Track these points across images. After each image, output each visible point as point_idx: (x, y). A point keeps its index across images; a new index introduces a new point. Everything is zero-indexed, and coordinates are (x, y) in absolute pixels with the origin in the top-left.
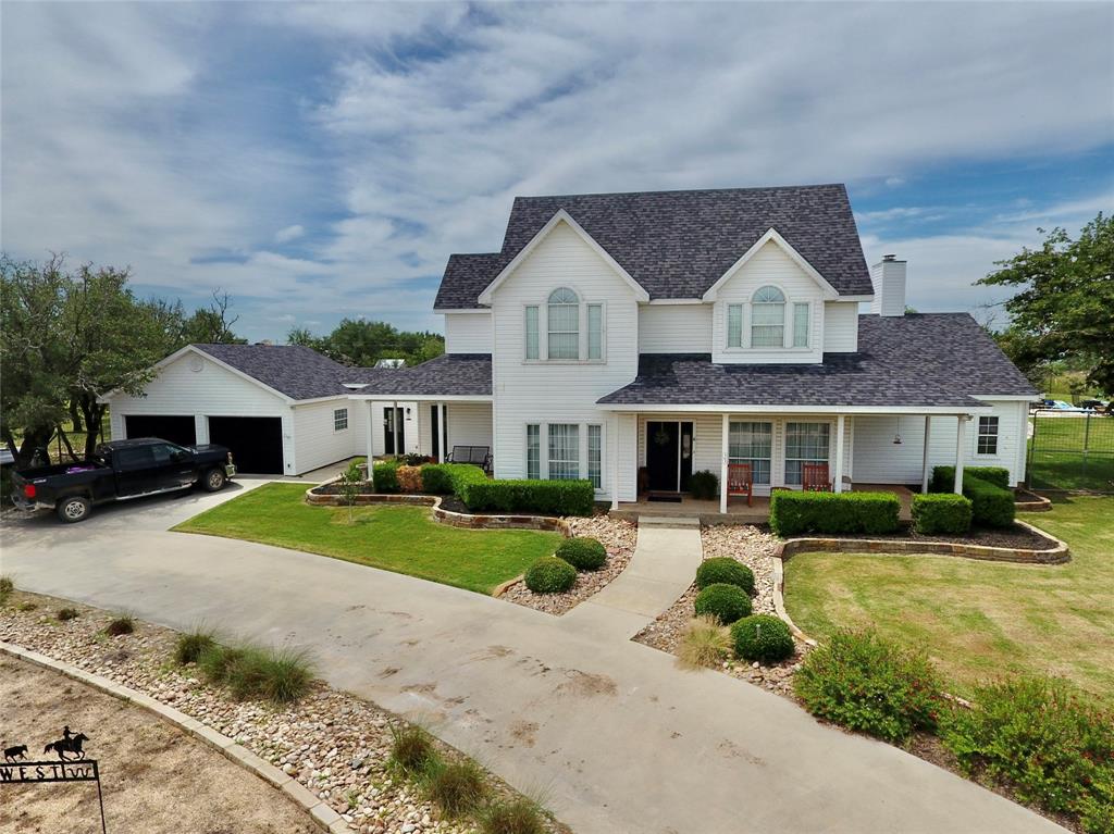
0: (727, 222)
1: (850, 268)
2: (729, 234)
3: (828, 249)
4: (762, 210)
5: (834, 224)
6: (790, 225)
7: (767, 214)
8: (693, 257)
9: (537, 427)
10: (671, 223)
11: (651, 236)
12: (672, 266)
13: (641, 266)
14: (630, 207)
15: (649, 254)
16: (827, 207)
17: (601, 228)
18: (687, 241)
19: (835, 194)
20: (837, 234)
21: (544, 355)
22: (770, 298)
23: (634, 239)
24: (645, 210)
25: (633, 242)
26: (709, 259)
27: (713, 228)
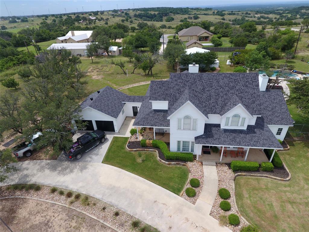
0: (227, 86)
1: (257, 106)
2: (227, 91)
3: (252, 98)
4: (236, 82)
5: (254, 89)
6: (243, 88)
7: (237, 84)
8: (218, 99)
9: (180, 142)
10: (212, 86)
11: (207, 91)
12: (212, 103)
13: (205, 102)
14: (201, 79)
15: (207, 98)
16: (253, 82)
17: (194, 87)
18: (216, 93)
19: (255, 77)
20: (255, 93)
21: (182, 128)
22: (236, 116)
23: (203, 92)
24: (205, 80)
25: (202, 93)
26: (222, 101)
27: (223, 89)
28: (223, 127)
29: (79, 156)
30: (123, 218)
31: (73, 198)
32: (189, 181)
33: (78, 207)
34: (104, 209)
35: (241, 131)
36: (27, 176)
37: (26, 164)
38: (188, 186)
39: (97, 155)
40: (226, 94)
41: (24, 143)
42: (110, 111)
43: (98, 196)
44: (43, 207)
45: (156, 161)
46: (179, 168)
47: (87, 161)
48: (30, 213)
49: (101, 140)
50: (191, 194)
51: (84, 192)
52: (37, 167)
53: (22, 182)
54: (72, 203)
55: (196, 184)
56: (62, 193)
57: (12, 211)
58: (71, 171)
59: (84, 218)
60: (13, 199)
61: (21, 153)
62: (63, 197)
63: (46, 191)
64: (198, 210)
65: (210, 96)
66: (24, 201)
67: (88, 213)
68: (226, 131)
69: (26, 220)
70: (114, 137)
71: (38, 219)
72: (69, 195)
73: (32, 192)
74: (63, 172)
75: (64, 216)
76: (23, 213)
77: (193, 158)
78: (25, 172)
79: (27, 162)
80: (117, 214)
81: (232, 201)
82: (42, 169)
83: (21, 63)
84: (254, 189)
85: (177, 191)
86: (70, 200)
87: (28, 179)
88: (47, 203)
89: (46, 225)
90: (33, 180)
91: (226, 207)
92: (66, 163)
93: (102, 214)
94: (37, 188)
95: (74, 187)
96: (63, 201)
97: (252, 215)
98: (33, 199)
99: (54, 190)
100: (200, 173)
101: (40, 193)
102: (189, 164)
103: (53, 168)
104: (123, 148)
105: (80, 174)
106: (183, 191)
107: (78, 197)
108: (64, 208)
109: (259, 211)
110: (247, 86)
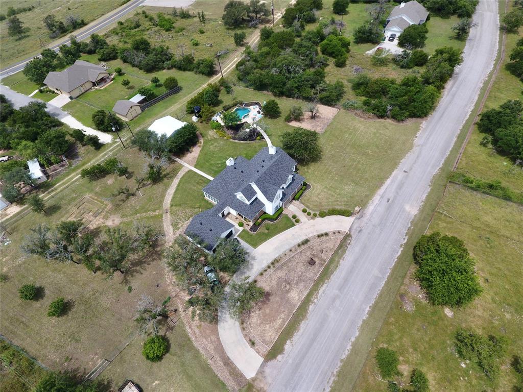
30: (294, 249)
31: (272, 266)
32: (292, 218)
33: (277, 265)
34: (285, 255)
38: (294, 220)
43: (278, 255)
44: (269, 279)
45: (272, 225)
46: (283, 217)
47: (249, 256)
48: (269, 285)
50: (298, 221)
51: (271, 261)
54: (274, 267)
55: (294, 217)
56: (265, 271)
59: (285, 263)
62: (268, 270)
63: (259, 278)
64: (305, 223)
67: (282, 262)
69: (272, 287)
70: (239, 236)
71: (274, 282)
72: (269, 267)
73: (256, 284)
74: (250, 269)
75: (279, 271)
76: (267, 289)
77: (282, 209)
80: (291, 250)
81: (308, 210)
84: (308, 200)
85: (293, 225)
86: (272, 268)
89: (280, 278)
91: (309, 214)
93: (287, 256)
94: (255, 281)
95: (265, 265)
96: (270, 271)
97: (316, 209)
99: (261, 274)
100: (291, 212)
101: (258, 281)
102: (284, 212)
104: (252, 235)
105: (257, 261)
106: (295, 223)
107: (273, 263)
108: (274, 271)
109: (316, 206)
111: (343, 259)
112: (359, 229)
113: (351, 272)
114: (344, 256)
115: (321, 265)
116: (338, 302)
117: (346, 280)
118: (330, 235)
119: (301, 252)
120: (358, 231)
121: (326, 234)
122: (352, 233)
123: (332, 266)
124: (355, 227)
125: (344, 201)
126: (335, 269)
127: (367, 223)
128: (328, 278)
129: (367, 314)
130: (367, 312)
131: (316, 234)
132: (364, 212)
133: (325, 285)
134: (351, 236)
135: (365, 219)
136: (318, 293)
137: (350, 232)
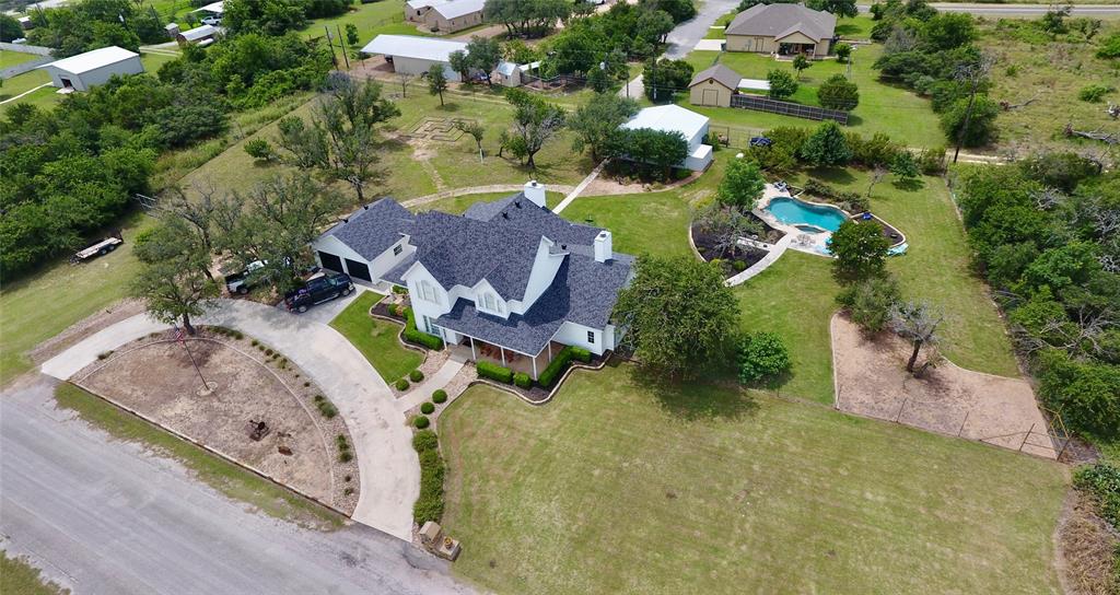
2: (493, 255)
5: (527, 259)
8: (477, 264)
9: (426, 317)
10: (476, 243)
12: (468, 268)
16: (530, 248)
17: (453, 239)
18: (478, 255)
21: (424, 298)
22: (489, 295)
26: (481, 268)
27: (489, 250)
28: (478, 308)
29: (302, 308)
30: (310, 390)
31: (271, 357)
32: (413, 372)
33: (272, 368)
34: (297, 376)
35: (498, 320)
36: (234, 319)
37: (240, 303)
38: (406, 378)
39: (329, 312)
40: (490, 260)
41: (242, 273)
42: (365, 247)
43: (299, 363)
44: (237, 359)
45: (392, 340)
46: (415, 355)
47: (311, 318)
48: (223, 362)
49: (342, 291)
50: (402, 387)
51: (286, 354)
52: (250, 311)
53: (226, 326)
54: (268, 362)
55: (418, 378)
56: (262, 349)
57: (206, 355)
58: (287, 326)
59: (273, 380)
60: (211, 342)
61: (234, 286)
62: (262, 354)
63: (247, 342)
64: (397, 404)
65: (469, 257)
66: (221, 347)
67: (279, 376)
68: (481, 314)
69: (217, 367)
70: (367, 292)
71: (227, 369)
72: (269, 352)
73: (232, 339)
74: (276, 325)
75: (254, 373)
76: (215, 359)
77: (439, 346)
78: (234, 314)
79: (240, 301)
80: (307, 385)
82: (253, 315)
83: (298, 88)
85: (390, 379)
86: (267, 358)
87: (234, 324)
88: (243, 355)
89: (234, 376)
90: (238, 326)
91: (427, 409)
92: (286, 314)
93: (293, 381)
94: (239, 336)
95: (278, 347)
96: (260, 358)
97: (449, 425)
98: (231, 345)
99: (255, 344)
100: (436, 367)
101: (239, 342)
102: (432, 353)
103: (268, 317)
104: (367, 311)
105: (296, 332)
106: (396, 383)
107: (277, 357)
108: (257, 365)
109: (462, 425)
110: (520, 253)
111: (250, 511)
112: (358, 555)
113: (202, 534)
114: (261, 513)
115: (245, 456)
116: (119, 502)
117: (177, 521)
118: (347, 469)
119: (298, 407)
120: (349, 551)
121: (346, 458)
122: (344, 534)
123: (237, 485)
124: (373, 544)
125: (485, 503)
126: (226, 493)
127: (381, 581)
128: (203, 476)
129: (51, 583)
130: (56, 580)
131: (354, 433)
132: (436, 574)
133: (182, 470)
134: (333, 531)
135: (401, 575)
136: (168, 457)
137: (350, 528)
